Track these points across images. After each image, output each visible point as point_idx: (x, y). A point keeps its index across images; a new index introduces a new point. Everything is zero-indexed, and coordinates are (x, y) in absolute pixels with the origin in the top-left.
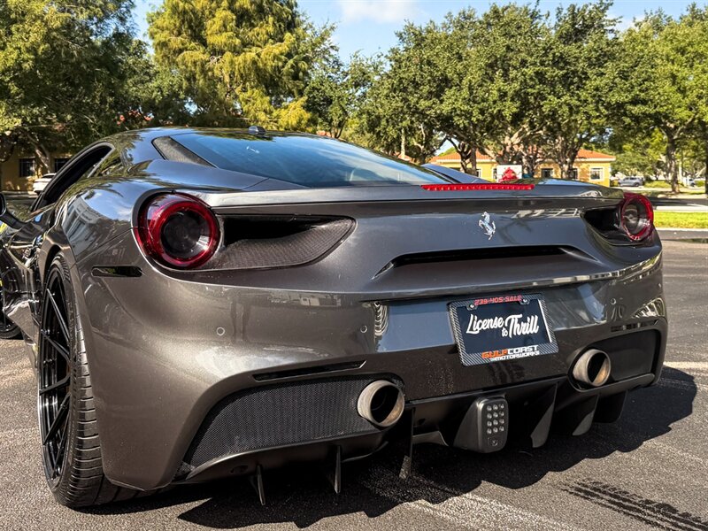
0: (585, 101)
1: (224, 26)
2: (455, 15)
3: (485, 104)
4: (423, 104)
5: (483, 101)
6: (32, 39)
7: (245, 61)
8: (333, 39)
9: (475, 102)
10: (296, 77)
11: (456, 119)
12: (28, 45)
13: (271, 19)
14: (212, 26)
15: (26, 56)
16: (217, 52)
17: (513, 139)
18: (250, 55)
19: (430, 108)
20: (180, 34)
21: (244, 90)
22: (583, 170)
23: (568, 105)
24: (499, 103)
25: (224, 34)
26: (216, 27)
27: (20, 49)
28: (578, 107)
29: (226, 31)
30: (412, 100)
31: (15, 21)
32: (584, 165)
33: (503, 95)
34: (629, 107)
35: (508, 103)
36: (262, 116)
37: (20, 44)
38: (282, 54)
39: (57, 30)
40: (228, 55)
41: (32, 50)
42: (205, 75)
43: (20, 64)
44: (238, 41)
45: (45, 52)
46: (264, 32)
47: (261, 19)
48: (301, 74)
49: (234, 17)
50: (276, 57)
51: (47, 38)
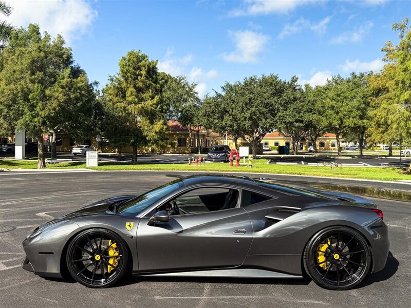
1: (132, 94)
6: (54, 106)
7: (139, 107)
8: (196, 89)
10: (162, 112)
12: (52, 108)
13: (151, 90)
14: (128, 93)
15: (52, 111)
16: (130, 103)
18: (141, 105)
19: (218, 123)
20: (117, 96)
22: (327, 142)
25: (132, 97)
27: (50, 109)
30: (211, 119)
31: (48, 100)
32: (328, 140)
37: (50, 107)
38: (154, 104)
39: (63, 102)
40: (133, 105)
41: (55, 109)
43: (50, 115)
44: (136, 100)
45: (59, 110)
46: (148, 95)
47: (147, 91)
48: (164, 111)
49: (136, 90)
50: (151, 106)
51: (59, 105)
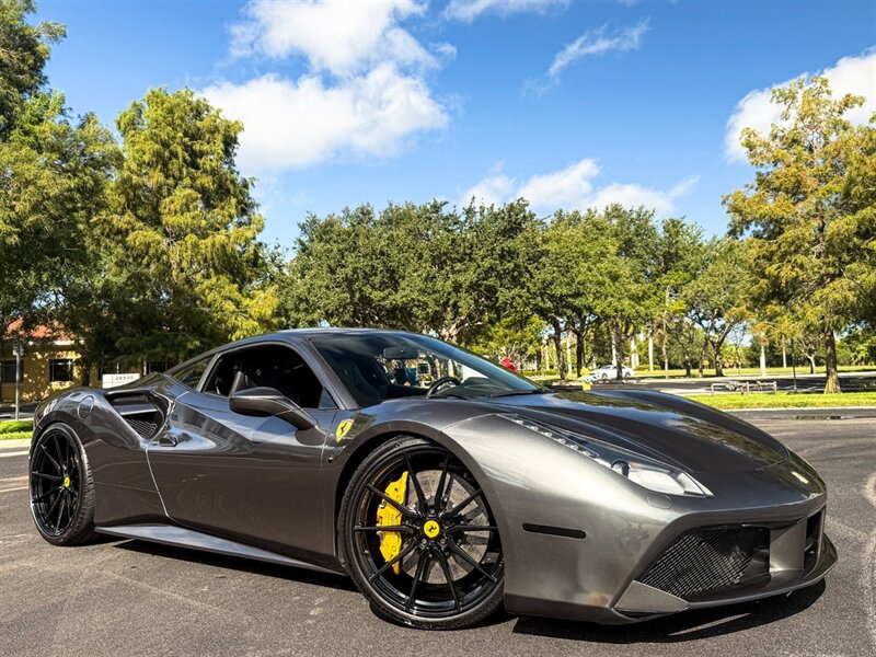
0: (535, 293)
1: (187, 205)
2: (352, 210)
3: (437, 295)
4: (376, 295)
5: (434, 292)
9: (429, 294)
11: (415, 309)
13: (234, 201)
14: (170, 204)
17: (451, 331)
18: (220, 238)
20: (124, 212)
21: (208, 277)
23: (521, 297)
24: (454, 294)
25: (187, 215)
26: (177, 205)
28: (528, 298)
29: (189, 211)
33: (457, 287)
34: (570, 300)
35: (463, 295)
36: (230, 306)
40: (191, 238)
42: (159, 259)
44: (204, 222)
46: (227, 214)
47: (221, 200)
49: (200, 196)
